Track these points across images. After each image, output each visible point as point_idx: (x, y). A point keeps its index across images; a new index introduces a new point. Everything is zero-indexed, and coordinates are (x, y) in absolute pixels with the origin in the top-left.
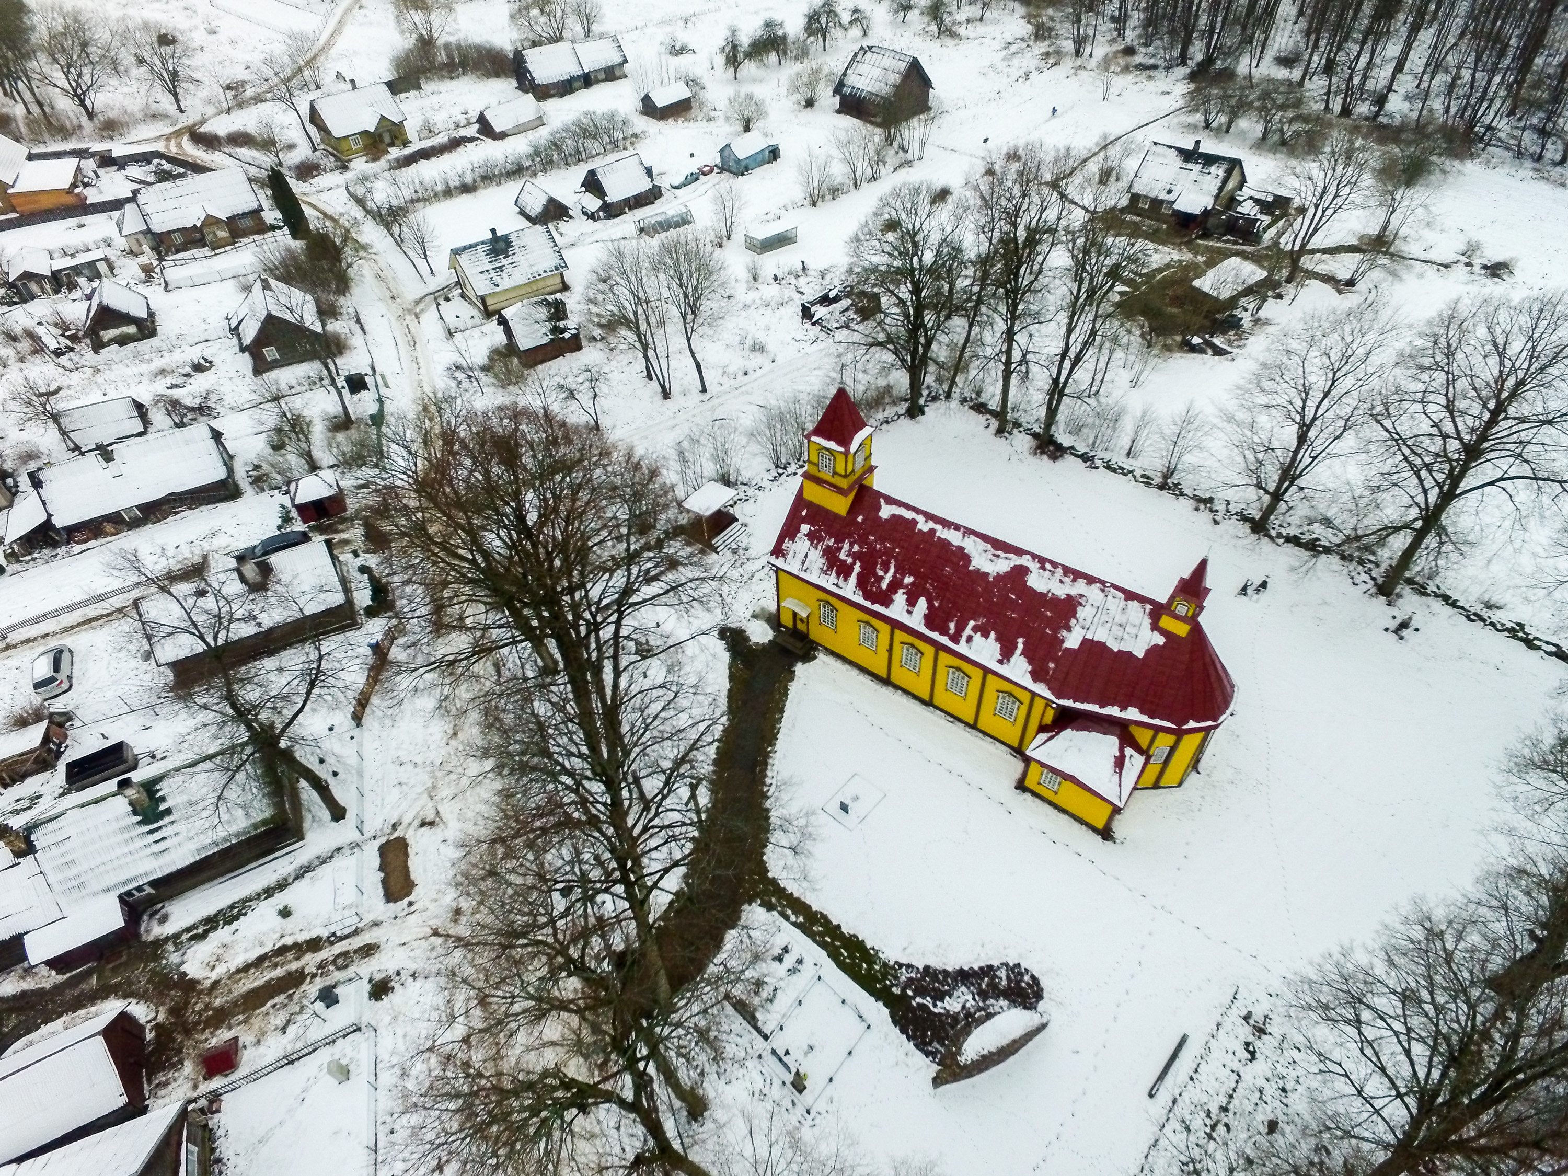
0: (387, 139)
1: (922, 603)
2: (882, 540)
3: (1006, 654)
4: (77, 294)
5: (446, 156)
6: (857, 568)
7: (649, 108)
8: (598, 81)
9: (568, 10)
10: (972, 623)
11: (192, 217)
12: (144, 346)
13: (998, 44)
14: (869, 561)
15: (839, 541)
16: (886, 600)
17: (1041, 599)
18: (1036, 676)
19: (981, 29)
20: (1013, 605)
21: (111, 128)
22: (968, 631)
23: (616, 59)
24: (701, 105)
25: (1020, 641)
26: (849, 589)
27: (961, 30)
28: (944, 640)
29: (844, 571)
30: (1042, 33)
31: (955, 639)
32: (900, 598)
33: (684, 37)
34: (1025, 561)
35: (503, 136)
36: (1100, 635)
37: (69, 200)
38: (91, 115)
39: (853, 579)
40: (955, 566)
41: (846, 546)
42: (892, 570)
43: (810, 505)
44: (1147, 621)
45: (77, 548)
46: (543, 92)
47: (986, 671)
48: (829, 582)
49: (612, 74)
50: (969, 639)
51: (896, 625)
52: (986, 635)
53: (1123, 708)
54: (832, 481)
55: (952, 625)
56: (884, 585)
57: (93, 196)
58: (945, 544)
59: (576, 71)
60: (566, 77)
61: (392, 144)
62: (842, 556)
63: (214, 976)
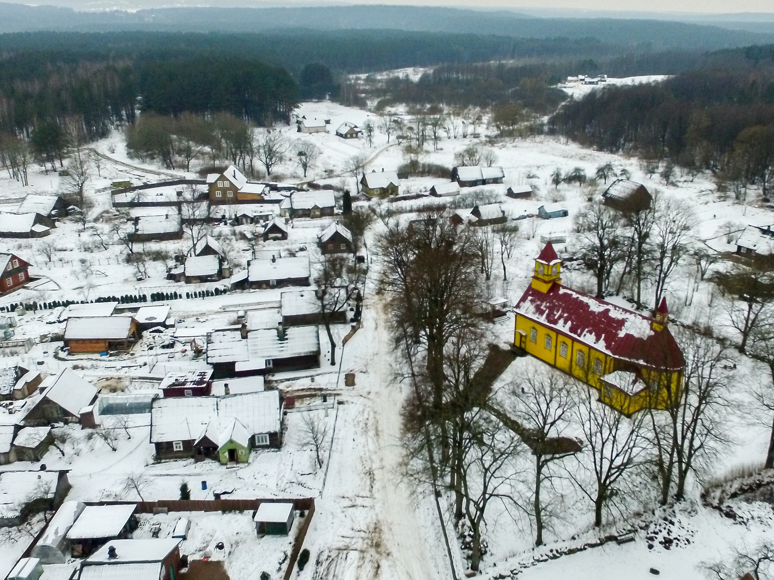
0: (390, 192)
1: (569, 323)
2: (558, 301)
3: (598, 339)
4: (259, 225)
5: (414, 200)
6: (547, 312)
7: (510, 193)
8: (489, 183)
9: (482, 157)
10: (587, 330)
11: (309, 205)
12: (283, 242)
13: (696, 191)
14: (551, 309)
15: (542, 302)
16: (555, 322)
17: (613, 320)
18: (607, 348)
19: (690, 184)
20: (603, 323)
21: (277, 178)
22: (585, 332)
23: (500, 175)
24: (535, 195)
25: (603, 335)
26: (543, 319)
27: (680, 184)
28: (575, 336)
29: (541, 313)
30: (721, 188)
31: (579, 336)
32: (561, 321)
33: (534, 171)
34: (610, 307)
35: (440, 196)
36: (632, 332)
37: (258, 198)
38: (269, 173)
39: (545, 315)
40: (584, 311)
41: (544, 304)
42: (560, 312)
43: (533, 290)
44: (649, 327)
45: (252, 290)
46: (463, 184)
47: (590, 348)
48: (535, 317)
49: (496, 181)
50: (585, 335)
51: (558, 332)
52: (591, 334)
53: (637, 359)
54: (542, 277)
55: (579, 331)
56: (556, 317)
57: (266, 198)
58: (582, 302)
59: (479, 177)
60: (474, 179)
61: (391, 194)
62: (542, 307)
63: (288, 390)
